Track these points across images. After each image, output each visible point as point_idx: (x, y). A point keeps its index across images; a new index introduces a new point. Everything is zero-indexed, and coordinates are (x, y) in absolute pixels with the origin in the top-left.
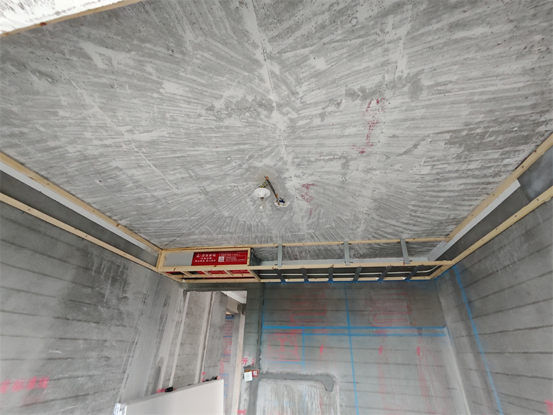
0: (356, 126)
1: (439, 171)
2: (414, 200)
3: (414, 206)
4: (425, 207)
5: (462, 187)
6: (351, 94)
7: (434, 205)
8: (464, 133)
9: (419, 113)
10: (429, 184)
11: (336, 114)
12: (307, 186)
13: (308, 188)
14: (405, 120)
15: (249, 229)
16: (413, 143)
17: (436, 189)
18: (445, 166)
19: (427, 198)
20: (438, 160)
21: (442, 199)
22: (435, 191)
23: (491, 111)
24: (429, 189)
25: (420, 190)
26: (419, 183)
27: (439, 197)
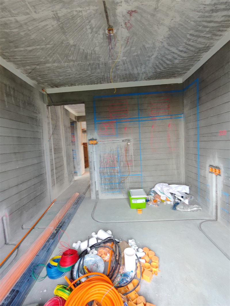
2: (193, 29)
3: (191, 35)
4: (196, 36)
7: (202, 34)
10: (207, 14)
12: (130, 13)
13: (131, 15)
15: (86, 57)
17: (208, 19)
19: (200, 28)
21: (208, 29)
24: (205, 19)
25: (199, 19)
26: (200, 13)
27: (207, 27)
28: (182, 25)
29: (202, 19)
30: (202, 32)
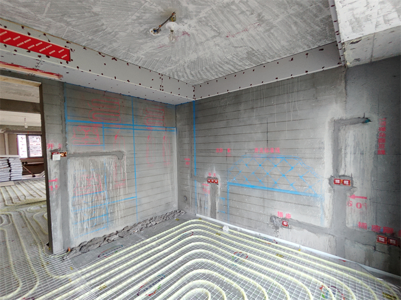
0: (242, 26)
1: (232, 59)
2: (210, 66)
3: (206, 68)
4: (208, 70)
5: (227, 69)
6: (259, 15)
7: (211, 71)
8: (254, 52)
9: (258, 37)
10: (223, 63)
11: (246, 17)
12: (184, 33)
13: (183, 35)
14: (252, 36)
16: (242, 45)
17: (221, 65)
18: (236, 59)
20: (237, 56)
21: (216, 70)
22: (219, 66)
23: (265, 51)
24: (219, 64)
25: (217, 63)
26: (220, 60)
27: (217, 69)
28: (206, 60)
29: (219, 63)
30: (212, 70)
